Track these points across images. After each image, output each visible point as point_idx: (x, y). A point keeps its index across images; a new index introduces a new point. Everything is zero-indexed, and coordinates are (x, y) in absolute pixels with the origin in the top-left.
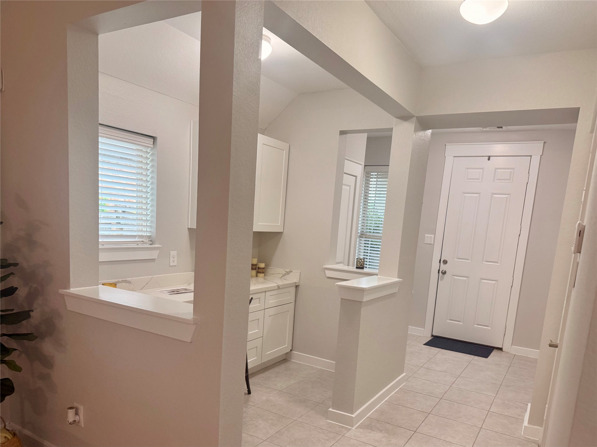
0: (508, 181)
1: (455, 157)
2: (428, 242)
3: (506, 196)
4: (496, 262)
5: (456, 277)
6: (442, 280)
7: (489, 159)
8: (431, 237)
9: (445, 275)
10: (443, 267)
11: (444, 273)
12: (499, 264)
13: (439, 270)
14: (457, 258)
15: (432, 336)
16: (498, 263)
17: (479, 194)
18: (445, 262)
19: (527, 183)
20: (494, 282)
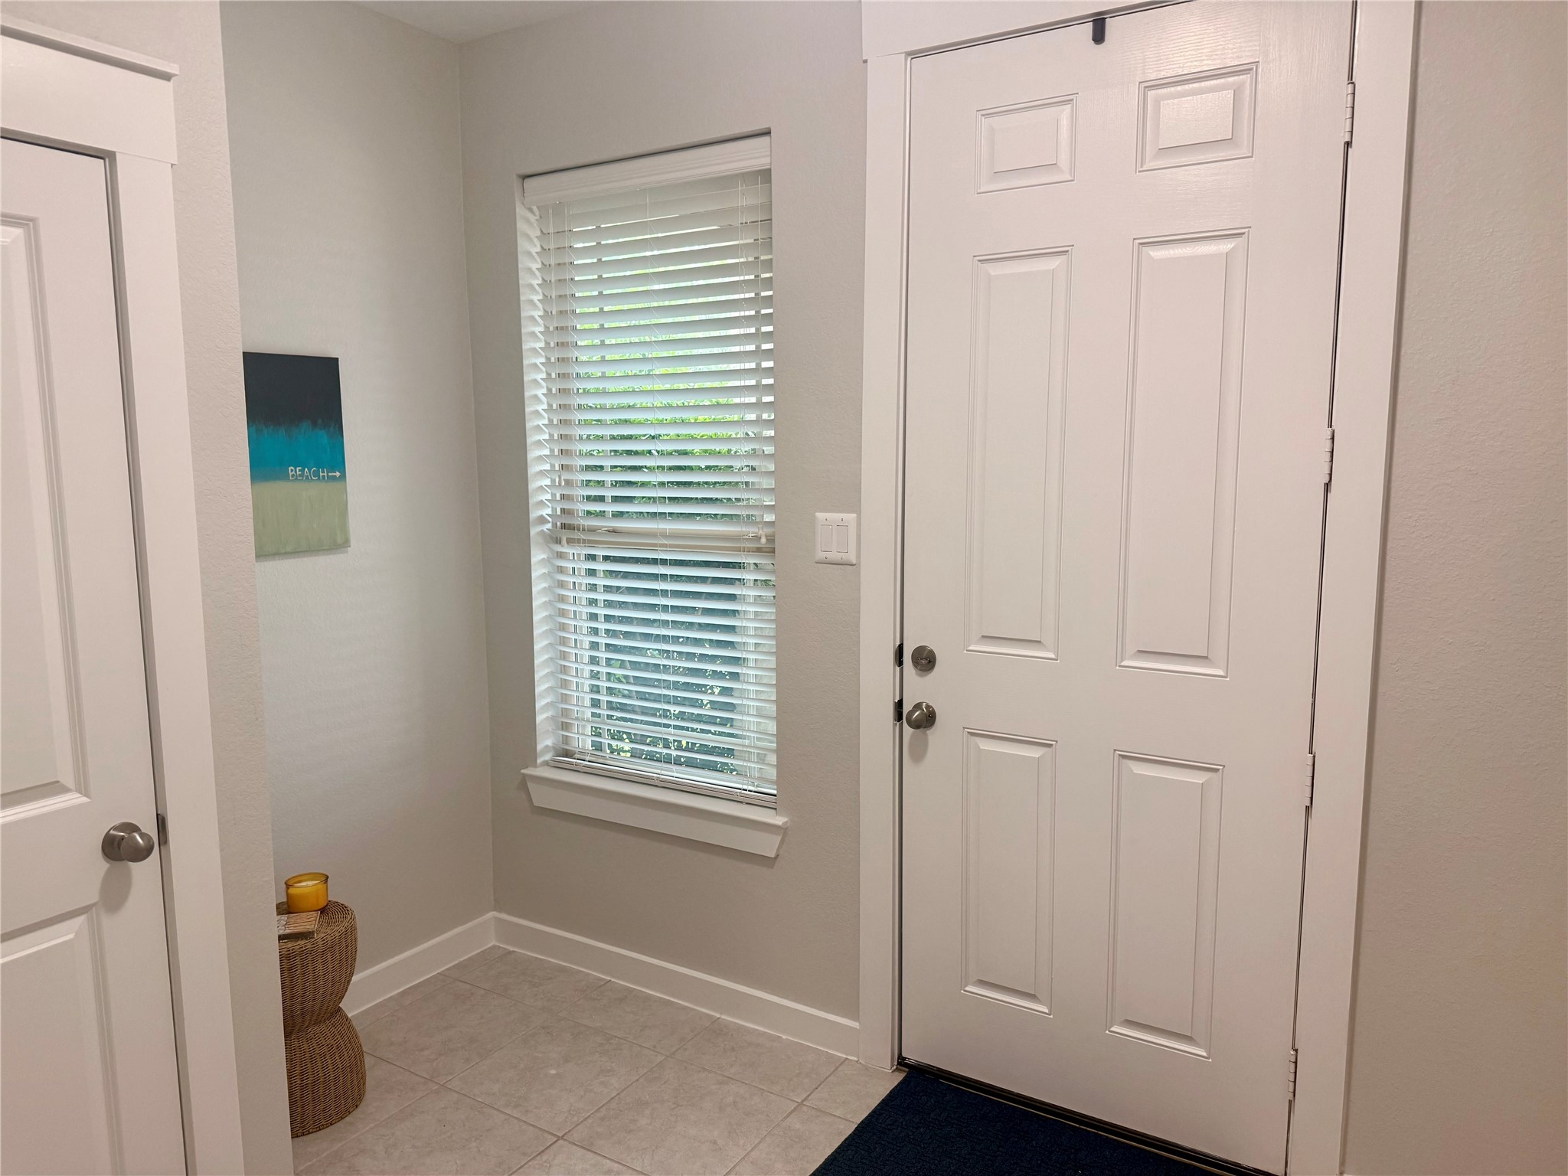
0: (1222, 155)
1: (915, 54)
2: (834, 556)
3: (1226, 246)
4: (1203, 659)
5: (986, 745)
6: (919, 755)
7: (1099, 37)
8: (842, 526)
9: (934, 735)
10: (919, 689)
11: (927, 719)
12: (1218, 667)
13: (899, 705)
14: (983, 637)
15: (902, 1062)
16: (1212, 664)
17: (1063, 258)
18: (925, 660)
19: (1348, 144)
20: (1199, 778)
